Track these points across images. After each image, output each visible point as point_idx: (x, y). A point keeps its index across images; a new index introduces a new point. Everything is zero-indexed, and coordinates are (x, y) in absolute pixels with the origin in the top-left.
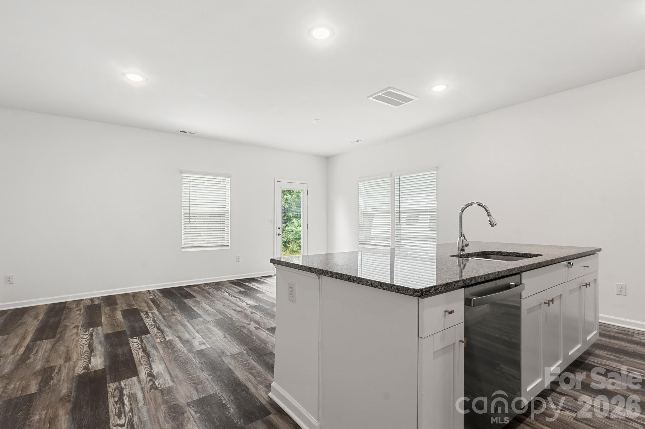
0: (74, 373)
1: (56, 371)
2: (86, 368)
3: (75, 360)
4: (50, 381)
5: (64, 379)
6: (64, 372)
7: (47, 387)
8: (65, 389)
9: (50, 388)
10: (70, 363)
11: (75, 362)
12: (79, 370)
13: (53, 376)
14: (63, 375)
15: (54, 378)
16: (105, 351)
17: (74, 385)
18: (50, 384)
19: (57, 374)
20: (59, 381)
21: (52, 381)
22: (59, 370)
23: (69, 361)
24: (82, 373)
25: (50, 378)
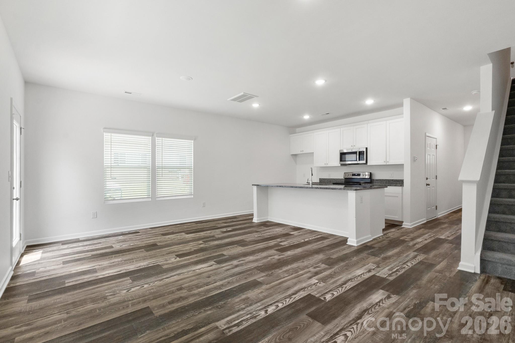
0: (399, 299)
1: (409, 309)
2: (389, 297)
3: (388, 310)
4: (418, 303)
5: (409, 299)
6: (404, 304)
7: (422, 300)
8: (414, 292)
9: (421, 299)
10: (393, 310)
11: (388, 308)
12: (394, 298)
13: (413, 306)
14: (407, 302)
15: (414, 304)
16: (359, 303)
17: (407, 291)
18: (419, 302)
19: (409, 306)
20: (412, 299)
21: (416, 302)
22: (405, 309)
23: (391, 312)
24: (395, 296)
25: (415, 306)
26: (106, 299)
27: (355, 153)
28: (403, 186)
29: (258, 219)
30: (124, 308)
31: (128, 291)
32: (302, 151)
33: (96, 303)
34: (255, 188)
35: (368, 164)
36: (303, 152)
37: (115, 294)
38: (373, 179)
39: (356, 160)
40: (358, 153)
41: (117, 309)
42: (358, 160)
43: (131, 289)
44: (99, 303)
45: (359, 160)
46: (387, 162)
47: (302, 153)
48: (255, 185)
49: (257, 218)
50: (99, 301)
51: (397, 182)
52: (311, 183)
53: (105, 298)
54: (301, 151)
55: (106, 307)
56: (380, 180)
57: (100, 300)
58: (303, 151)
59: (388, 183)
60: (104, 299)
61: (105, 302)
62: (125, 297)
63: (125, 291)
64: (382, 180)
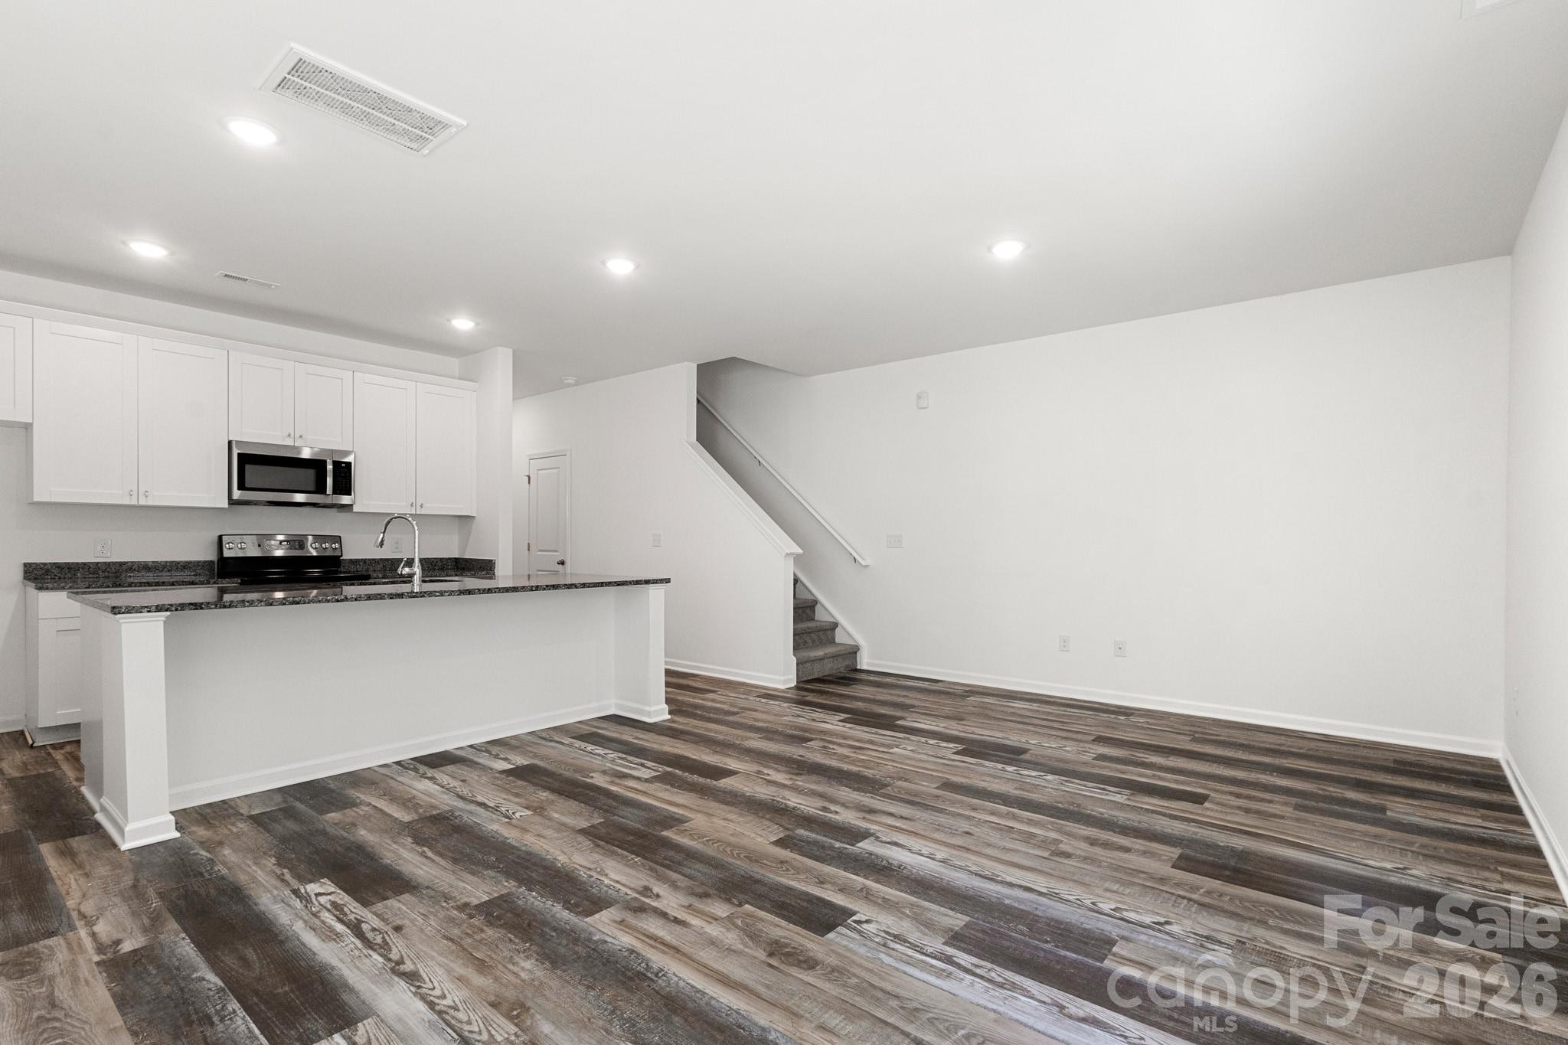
26: (1240, 941)
30: (1221, 895)
31: (1167, 923)
33: (1274, 946)
37: (1206, 937)
41: (1238, 902)
43: (1154, 923)
44: (1267, 943)
50: (1263, 948)
53: (1240, 946)
55: (1258, 921)
57: (1260, 947)
60: (1244, 943)
61: (1250, 936)
62: (1190, 915)
63: (1174, 928)
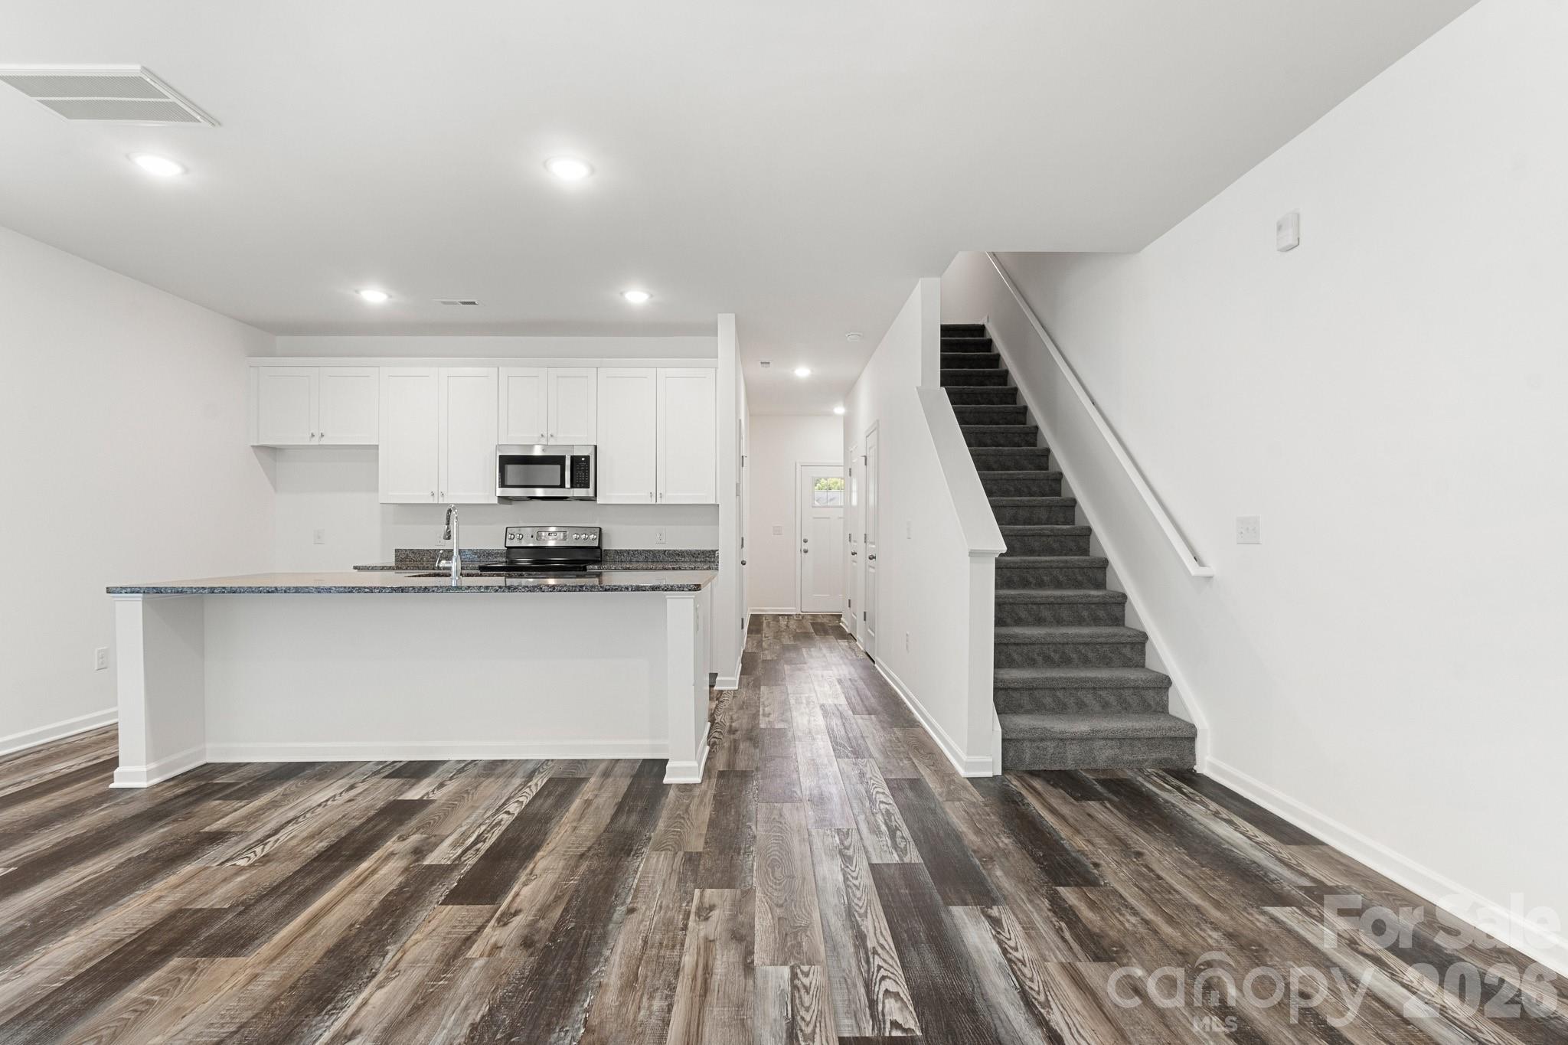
27: (559, 460)
28: (717, 569)
29: (153, 766)
32: (317, 436)
34: (135, 605)
35: (599, 501)
36: (324, 441)
38: (605, 550)
39: (562, 486)
40: (568, 463)
42: (568, 484)
45: (572, 486)
46: (658, 496)
47: (315, 442)
48: (134, 591)
49: (147, 763)
51: (677, 558)
52: (454, 569)
54: (313, 435)
56: (628, 552)
58: (322, 435)
59: (653, 562)
64: (632, 551)
